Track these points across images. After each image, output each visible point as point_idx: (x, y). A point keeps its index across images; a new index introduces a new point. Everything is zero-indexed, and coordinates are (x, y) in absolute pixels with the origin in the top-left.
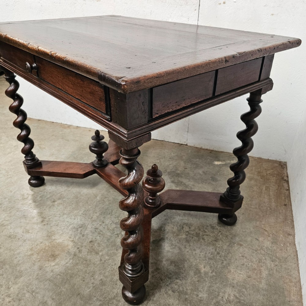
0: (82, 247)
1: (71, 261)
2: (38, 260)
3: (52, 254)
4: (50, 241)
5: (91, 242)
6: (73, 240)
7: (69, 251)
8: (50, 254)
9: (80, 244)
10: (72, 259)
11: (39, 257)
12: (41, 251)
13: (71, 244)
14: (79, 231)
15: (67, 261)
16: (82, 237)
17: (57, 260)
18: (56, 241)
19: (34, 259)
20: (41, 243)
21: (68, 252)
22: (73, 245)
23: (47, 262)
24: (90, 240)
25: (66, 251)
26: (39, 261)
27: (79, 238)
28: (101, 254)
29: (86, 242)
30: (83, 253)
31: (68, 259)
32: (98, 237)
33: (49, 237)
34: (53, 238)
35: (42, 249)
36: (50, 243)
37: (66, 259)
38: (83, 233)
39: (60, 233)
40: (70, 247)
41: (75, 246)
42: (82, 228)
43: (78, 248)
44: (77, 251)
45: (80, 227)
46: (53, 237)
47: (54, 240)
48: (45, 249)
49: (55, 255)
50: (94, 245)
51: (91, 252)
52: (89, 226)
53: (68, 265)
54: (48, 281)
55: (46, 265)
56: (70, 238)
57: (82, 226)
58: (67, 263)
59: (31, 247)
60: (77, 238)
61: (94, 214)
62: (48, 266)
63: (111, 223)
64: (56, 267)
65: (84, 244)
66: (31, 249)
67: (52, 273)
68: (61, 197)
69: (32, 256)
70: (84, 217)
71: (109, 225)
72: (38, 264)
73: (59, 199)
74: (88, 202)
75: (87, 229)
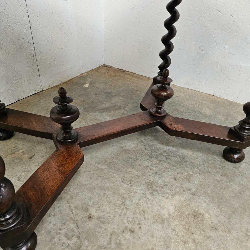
0: (182, 187)
1: (201, 198)
2: (202, 232)
3: (193, 216)
4: (171, 219)
5: (175, 179)
6: (172, 195)
7: (187, 199)
8: (193, 219)
9: (178, 189)
10: (199, 196)
11: (198, 232)
12: (188, 230)
13: (178, 197)
14: (159, 189)
15: (202, 202)
16: (167, 187)
17: (202, 211)
18: (171, 213)
19: (201, 237)
20: (175, 230)
21: (189, 200)
22: (179, 195)
23: (204, 222)
24: (173, 180)
25: (189, 202)
26: (204, 231)
27: (169, 189)
28: (191, 173)
29: (176, 183)
30: (191, 187)
31: (200, 200)
32: (169, 173)
33: (164, 221)
34: (166, 216)
35: (185, 229)
36: (175, 219)
37: (200, 202)
38: (162, 186)
39: (159, 208)
40: (182, 199)
41: (182, 194)
42: (154, 186)
43: (184, 191)
44: (188, 192)
45: (152, 187)
46: (164, 217)
47: (169, 215)
48: (185, 225)
49: (195, 214)
50: (180, 177)
51: (189, 180)
52: (152, 179)
53: (207, 201)
54: (231, 220)
55: (210, 223)
56: (168, 198)
57: (150, 185)
58: (205, 202)
59: (181, 243)
60: (169, 191)
61: (131, 173)
62: (211, 220)
63: (149, 161)
64: (211, 212)
65: (179, 185)
66: (185, 243)
67: (220, 216)
68: (83, 208)
69: (197, 241)
70: (135, 182)
71: (151, 162)
72: (209, 232)
73: (87, 210)
74: (106, 177)
75: (157, 182)
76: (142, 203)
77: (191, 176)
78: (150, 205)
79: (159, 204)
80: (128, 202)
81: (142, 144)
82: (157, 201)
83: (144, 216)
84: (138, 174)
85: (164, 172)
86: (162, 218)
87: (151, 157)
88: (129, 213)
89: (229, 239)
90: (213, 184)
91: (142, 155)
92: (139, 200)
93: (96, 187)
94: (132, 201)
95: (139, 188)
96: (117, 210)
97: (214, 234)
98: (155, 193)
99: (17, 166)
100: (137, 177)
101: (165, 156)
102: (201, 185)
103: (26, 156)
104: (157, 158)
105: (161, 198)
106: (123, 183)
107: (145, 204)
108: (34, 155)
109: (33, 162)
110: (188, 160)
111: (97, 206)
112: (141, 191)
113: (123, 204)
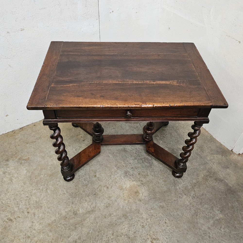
0: (139, 179)
1: (144, 187)
2: (134, 200)
4: (125, 190)
5: (139, 174)
6: (132, 180)
8: (134, 193)
9: (137, 179)
11: (132, 199)
13: (134, 183)
14: (128, 175)
17: (140, 192)
18: (127, 187)
19: (132, 201)
20: (124, 194)
21: (138, 185)
23: (138, 196)
26: (135, 200)
27: (133, 177)
28: (149, 174)
29: (138, 176)
30: (143, 180)
32: (138, 170)
35: (128, 195)
36: (127, 190)
37: (142, 188)
38: (131, 175)
39: (123, 184)
40: (136, 184)
41: (137, 181)
43: (139, 181)
44: (141, 182)
45: (126, 174)
46: (123, 188)
47: (126, 188)
49: (137, 192)
50: (142, 174)
51: (145, 177)
52: (128, 170)
53: (146, 189)
54: (150, 201)
55: (140, 197)
56: (130, 181)
57: (126, 173)
58: (145, 189)
59: (123, 200)
60: (132, 178)
61: (121, 163)
62: (141, 197)
63: (133, 161)
64: (144, 194)
65: (139, 177)
66: (124, 200)
67: (147, 197)
68: (94, 171)
69: (129, 202)
70: (120, 169)
71: (134, 162)
72: (137, 201)
73: (95, 173)
74: (110, 162)
75: (130, 172)
76: (118, 179)
77: (148, 175)
78: (120, 181)
79: (125, 182)
80: (112, 176)
81: (136, 150)
82: (124, 180)
83: (115, 184)
84: (124, 166)
85: (136, 168)
86: (122, 188)
87: (135, 159)
88: (110, 180)
89: (143, 207)
90: (155, 183)
91: (132, 156)
92: (117, 177)
93: (103, 164)
94: (114, 176)
95: (120, 172)
96: (106, 177)
97: (138, 202)
98: (126, 177)
99: (77, 143)
100: (123, 166)
101: (143, 161)
102: (149, 181)
103: (82, 139)
104: (138, 160)
105: (127, 180)
106: (115, 167)
107: (119, 180)
108: (85, 140)
109: (84, 143)
110: (152, 167)
111: (100, 173)
112: (121, 174)
113: (110, 176)
